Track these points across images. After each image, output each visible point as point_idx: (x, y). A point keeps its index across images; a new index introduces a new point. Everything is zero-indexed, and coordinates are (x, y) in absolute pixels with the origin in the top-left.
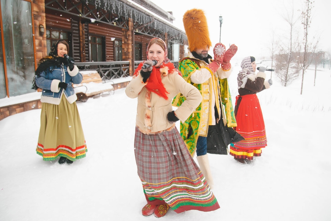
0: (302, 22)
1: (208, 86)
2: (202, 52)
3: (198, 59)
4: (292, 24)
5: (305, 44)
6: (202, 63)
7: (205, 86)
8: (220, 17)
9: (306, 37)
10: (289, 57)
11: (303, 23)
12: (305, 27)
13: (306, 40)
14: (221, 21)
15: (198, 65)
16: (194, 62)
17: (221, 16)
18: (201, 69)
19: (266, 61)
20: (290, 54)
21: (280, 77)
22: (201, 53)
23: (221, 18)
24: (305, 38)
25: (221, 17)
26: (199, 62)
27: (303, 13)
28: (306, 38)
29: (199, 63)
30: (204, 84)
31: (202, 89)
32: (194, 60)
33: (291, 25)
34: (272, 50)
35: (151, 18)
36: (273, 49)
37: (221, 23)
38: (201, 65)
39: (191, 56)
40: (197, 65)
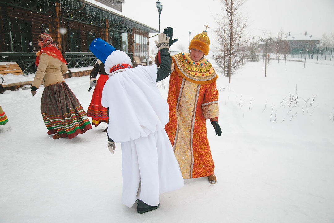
8: (158, 3)
12: (230, 15)
35: (81, 3)
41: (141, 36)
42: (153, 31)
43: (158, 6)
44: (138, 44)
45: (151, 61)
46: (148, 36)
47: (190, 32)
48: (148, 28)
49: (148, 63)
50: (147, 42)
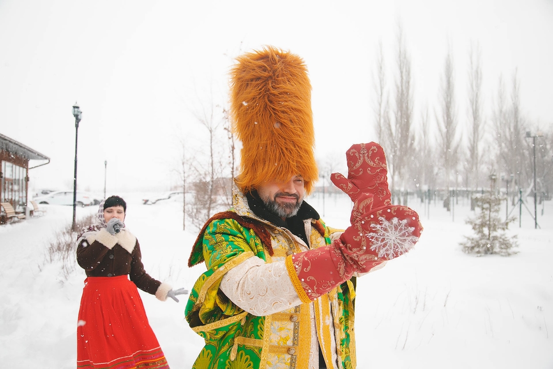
0: (225, 127)
1: (291, 326)
2: (277, 196)
3: (266, 222)
4: (213, 129)
5: (232, 165)
6: (281, 238)
7: (277, 324)
8: (74, 107)
9: (233, 153)
10: (210, 187)
11: (225, 129)
12: (230, 136)
13: (233, 159)
14: (76, 116)
15: (262, 242)
16: (249, 229)
17: (76, 105)
18: (273, 258)
19: (178, 193)
20: (211, 183)
21: (198, 225)
22: (273, 199)
23: (76, 109)
24: (231, 155)
25: (78, 107)
26: (268, 230)
27: (224, 111)
28: (233, 156)
29: (268, 236)
30: (277, 317)
31: (265, 334)
32: (251, 225)
33: (211, 131)
34: (182, 175)
36: (184, 173)
37: (78, 120)
38: (274, 244)
39: (243, 209)
40: (258, 242)
41: (14, 166)
42: (40, 157)
43: (76, 113)
44: (8, 180)
45: (33, 209)
46: (28, 166)
47: (106, 162)
48: (32, 151)
49: (28, 213)
50: (25, 176)
